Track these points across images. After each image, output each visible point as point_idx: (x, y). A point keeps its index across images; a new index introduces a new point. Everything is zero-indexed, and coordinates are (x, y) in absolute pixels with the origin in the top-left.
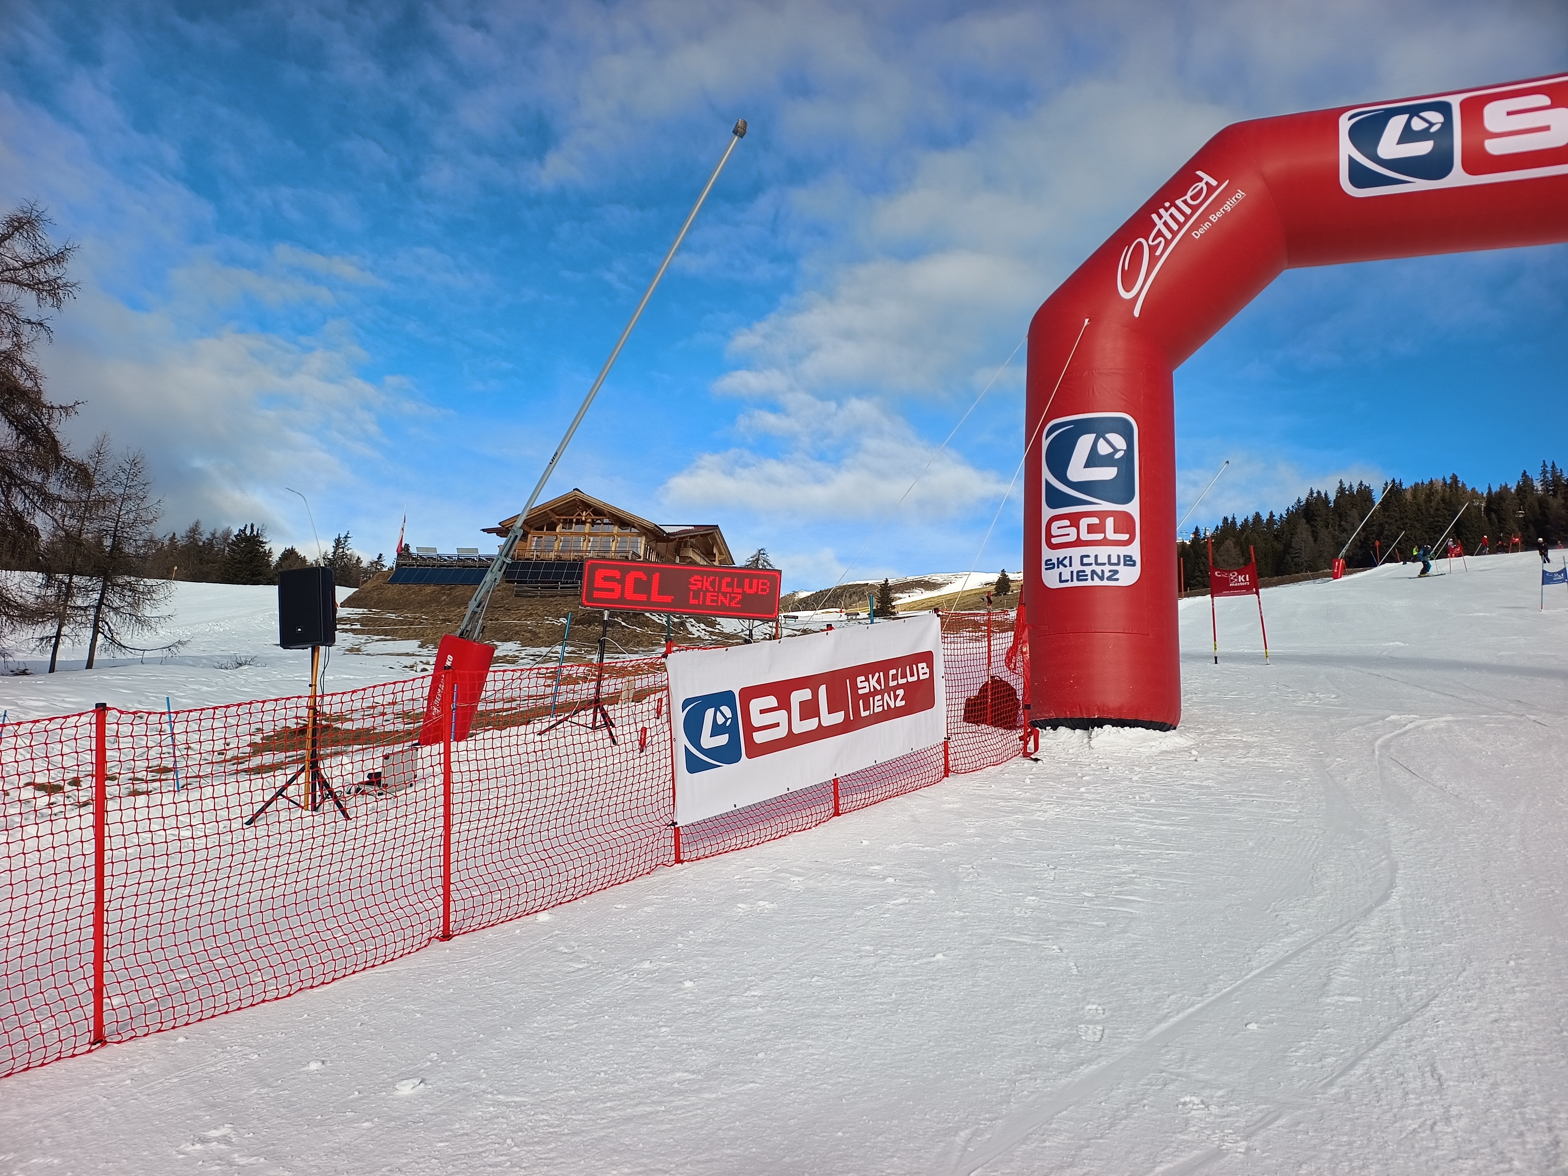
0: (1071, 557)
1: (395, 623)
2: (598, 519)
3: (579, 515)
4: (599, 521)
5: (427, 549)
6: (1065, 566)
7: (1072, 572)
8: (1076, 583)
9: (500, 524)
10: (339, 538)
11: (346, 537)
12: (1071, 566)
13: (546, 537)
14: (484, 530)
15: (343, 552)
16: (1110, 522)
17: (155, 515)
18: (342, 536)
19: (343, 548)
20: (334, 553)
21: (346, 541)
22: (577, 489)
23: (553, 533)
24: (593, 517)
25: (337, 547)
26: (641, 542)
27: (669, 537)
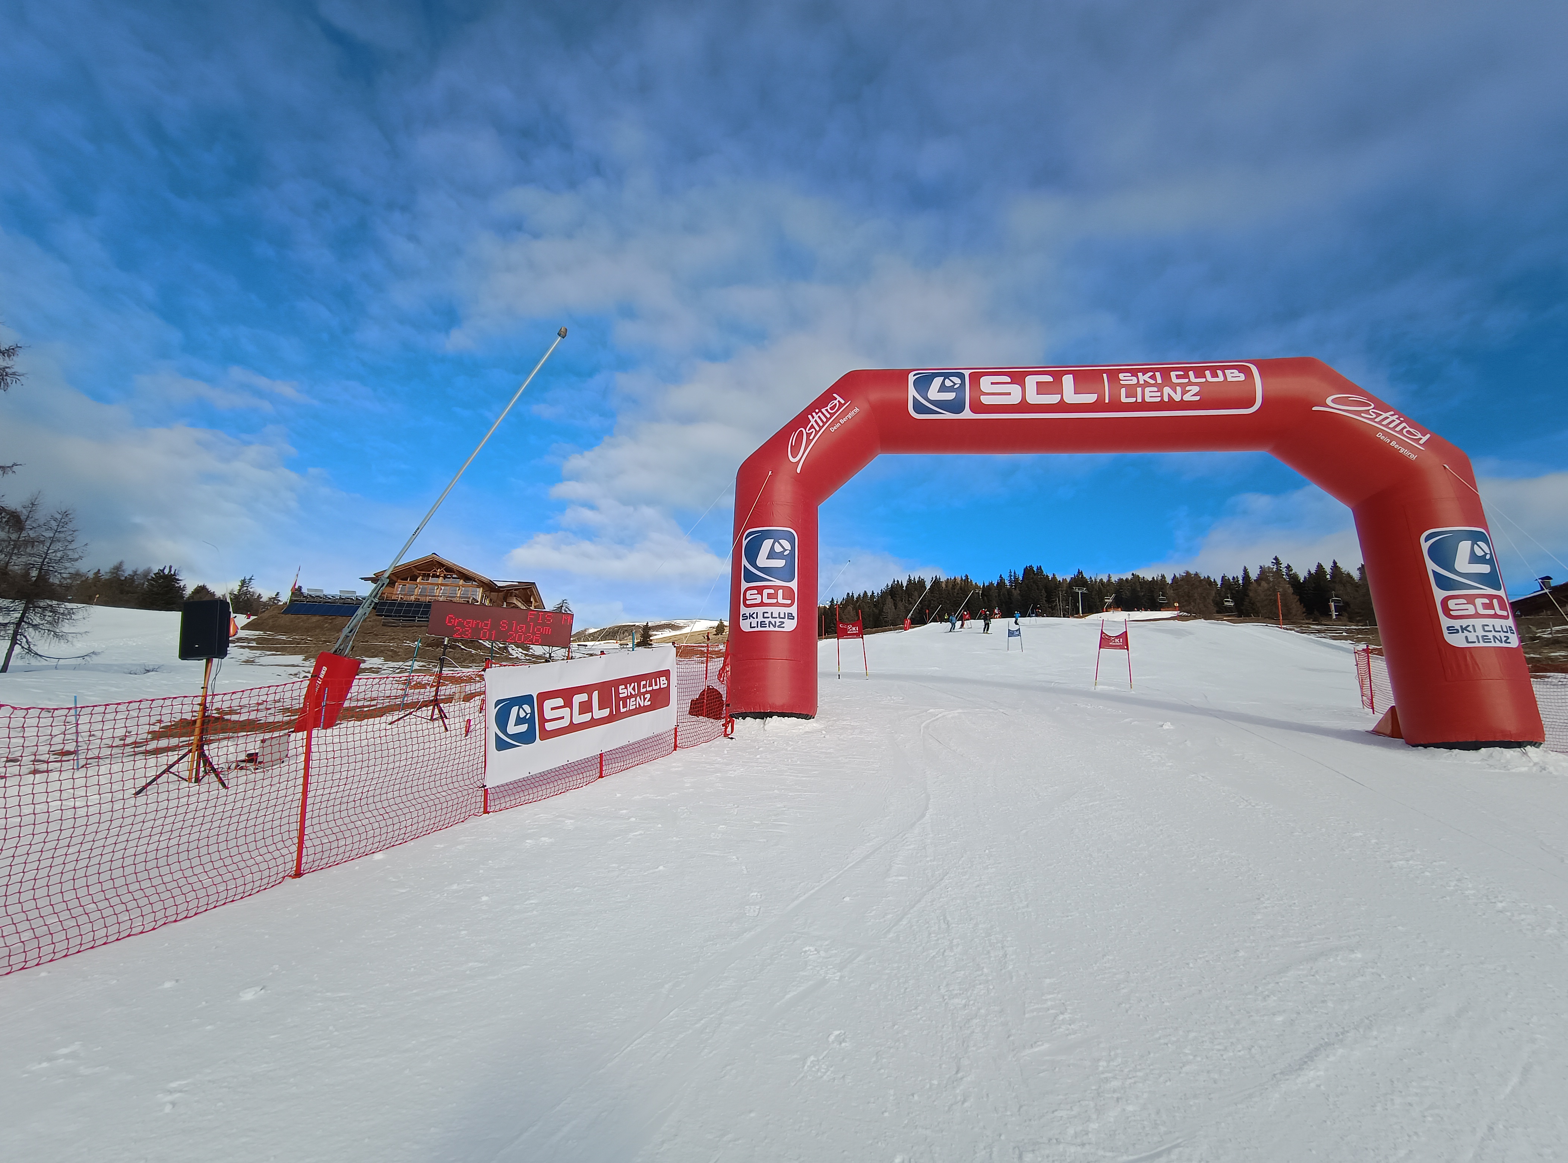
0: (757, 613)
1: (285, 642)
2: (448, 575)
3: (435, 571)
4: (449, 576)
5: (316, 590)
6: (754, 618)
7: (758, 622)
8: (760, 629)
9: (374, 574)
10: (245, 579)
11: (251, 579)
12: (757, 618)
13: (409, 584)
14: (362, 579)
15: (247, 589)
16: (780, 592)
17: (81, 554)
18: (248, 578)
19: (247, 587)
20: (240, 590)
21: (250, 582)
22: (434, 554)
23: (415, 582)
24: (445, 573)
25: (242, 586)
26: (479, 592)
27: (499, 589)
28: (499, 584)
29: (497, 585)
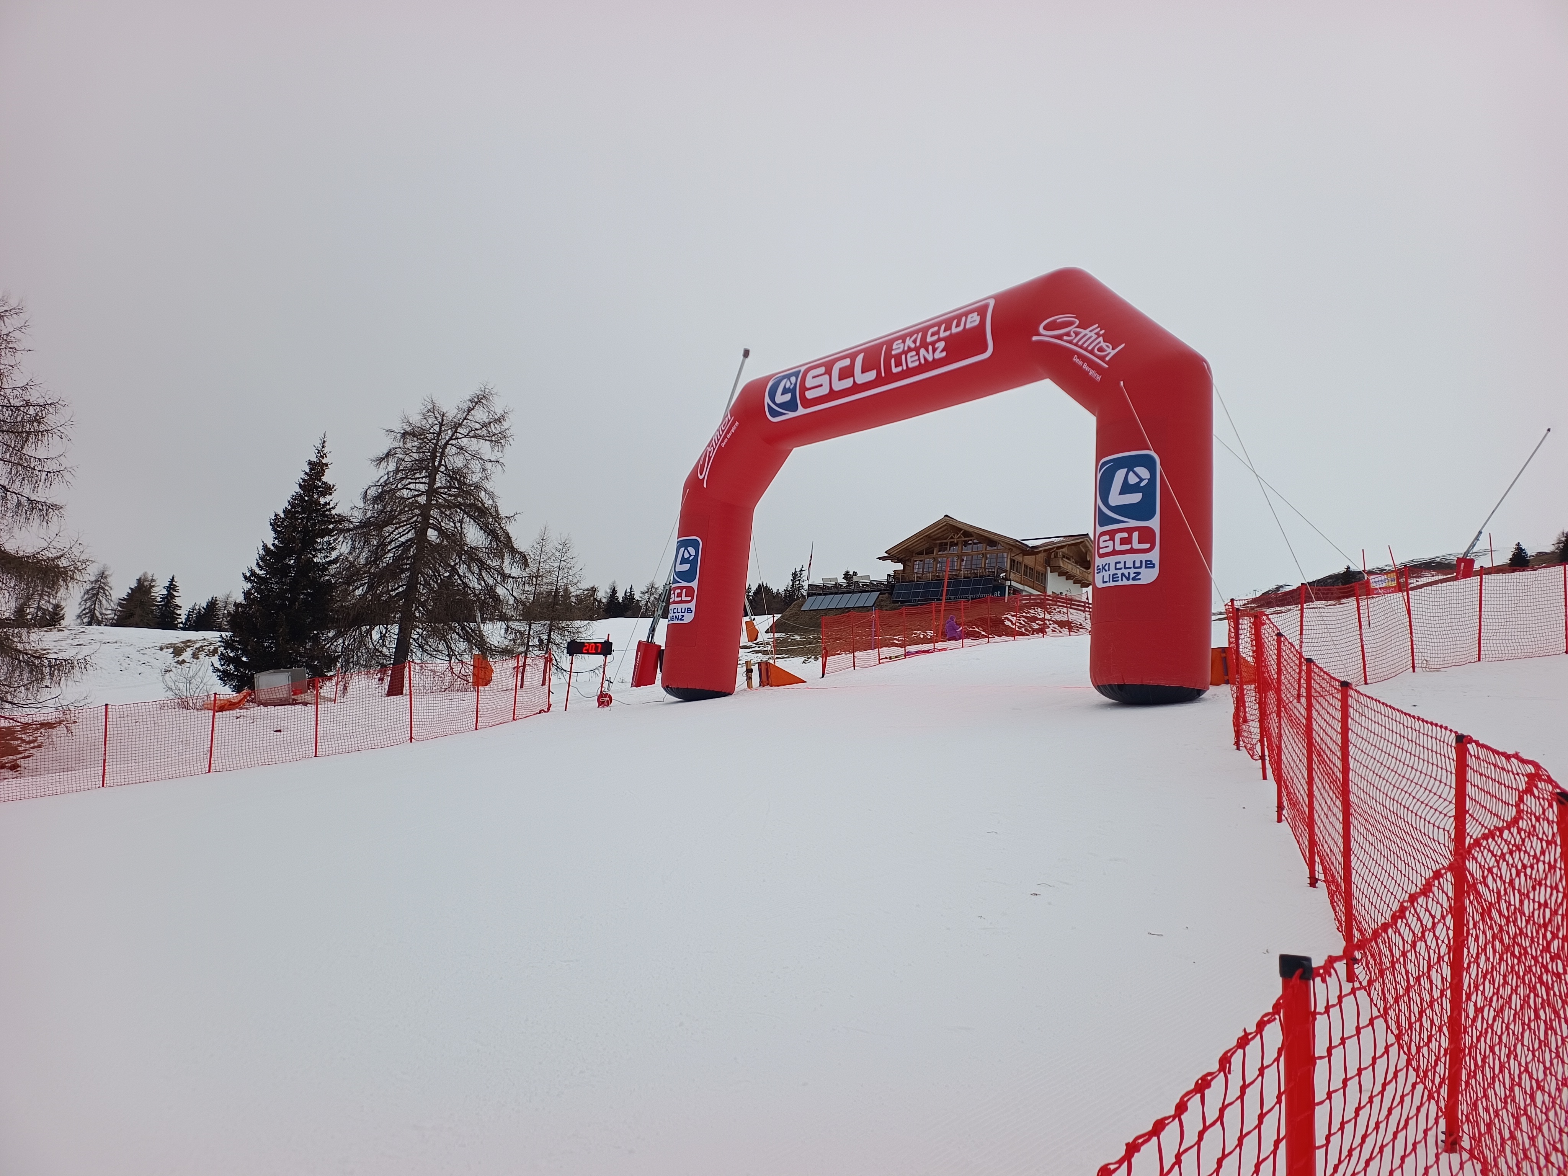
2: (968, 540)
3: (952, 538)
4: (970, 542)
9: (886, 552)
22: (946, 516)
24: (964, 539)
26: (1007, 558)
27: (1033, 550)
28: (1031, 544)
29: (1027, 546)
